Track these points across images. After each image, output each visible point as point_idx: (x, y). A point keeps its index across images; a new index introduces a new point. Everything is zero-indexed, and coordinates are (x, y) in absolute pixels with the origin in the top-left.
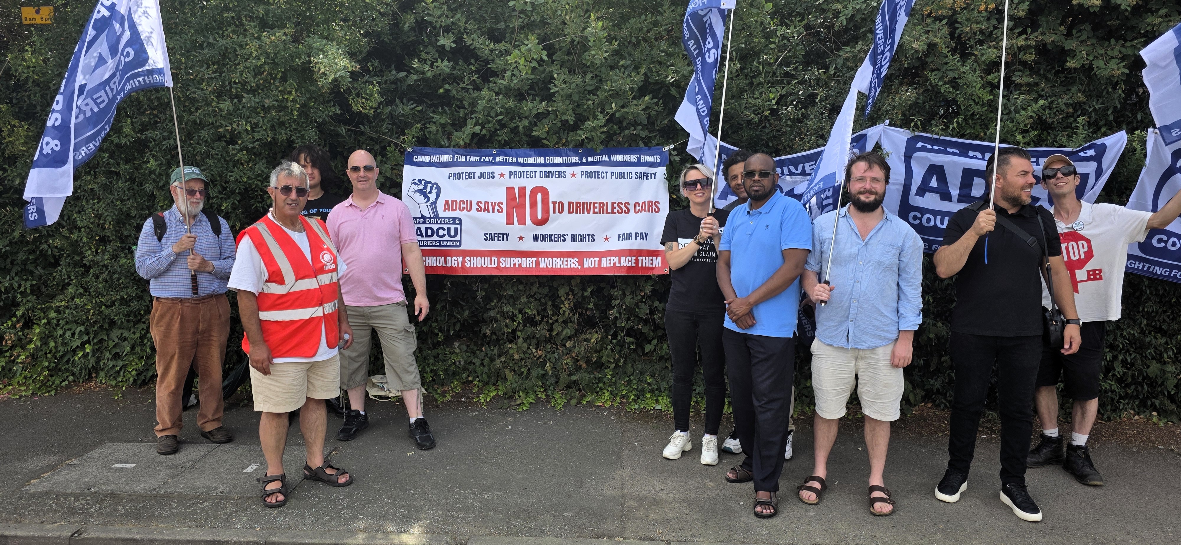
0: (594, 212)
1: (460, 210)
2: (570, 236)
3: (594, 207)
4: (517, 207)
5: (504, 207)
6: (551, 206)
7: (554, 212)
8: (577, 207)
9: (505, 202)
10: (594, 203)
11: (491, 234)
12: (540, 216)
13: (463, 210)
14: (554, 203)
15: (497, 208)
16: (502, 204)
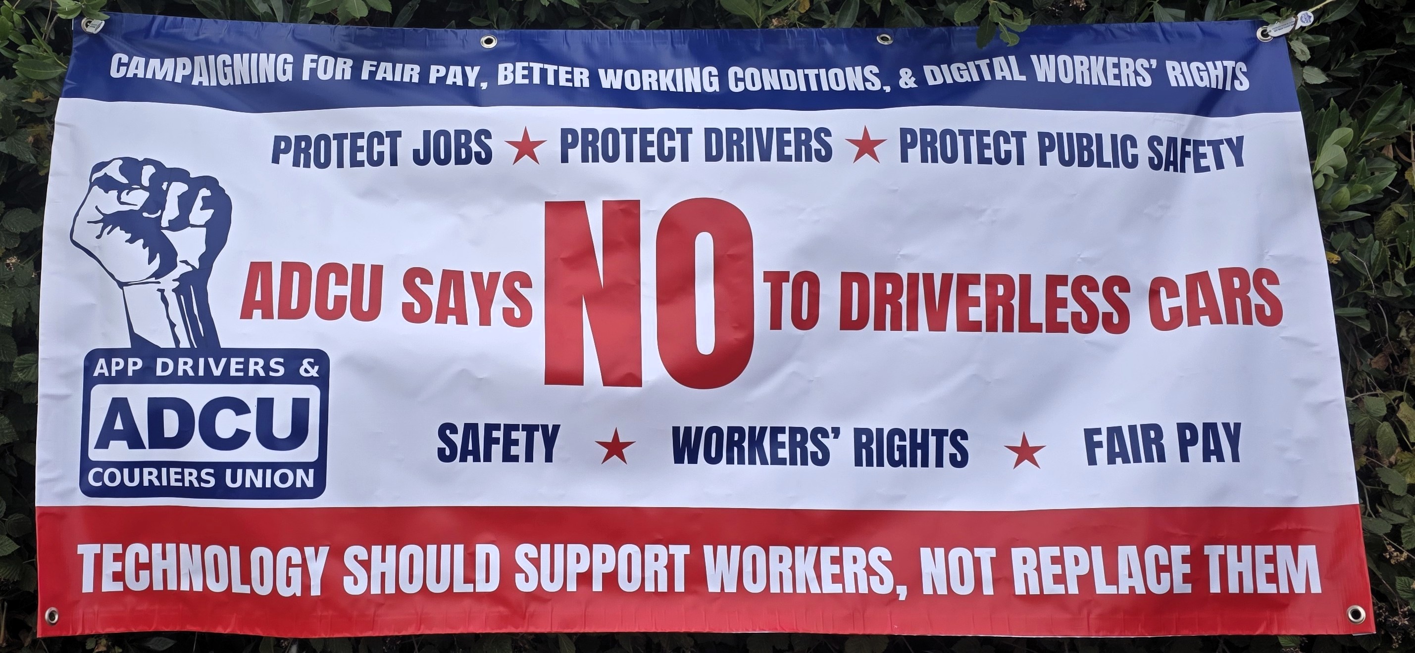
0: (966, 325)
1: (324, 313)
2: (847, 439)
3: (966, 302)
4: (596, 298)
5: (536, 297)
6: (762, 291)
7: (776, 324)
8: (882, 299)
9: (538, 276)
10: (967, 280)
11: (471, 428)
12: (706, 343)
13: (336, 314)
14: (776, 279)
15: (501, 301)
16: (527, 282)
